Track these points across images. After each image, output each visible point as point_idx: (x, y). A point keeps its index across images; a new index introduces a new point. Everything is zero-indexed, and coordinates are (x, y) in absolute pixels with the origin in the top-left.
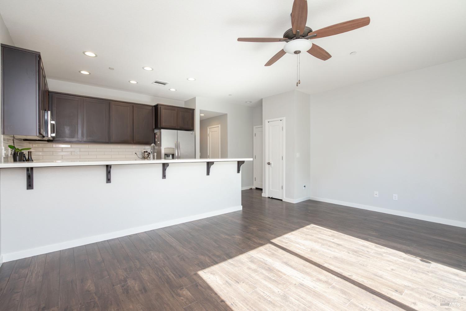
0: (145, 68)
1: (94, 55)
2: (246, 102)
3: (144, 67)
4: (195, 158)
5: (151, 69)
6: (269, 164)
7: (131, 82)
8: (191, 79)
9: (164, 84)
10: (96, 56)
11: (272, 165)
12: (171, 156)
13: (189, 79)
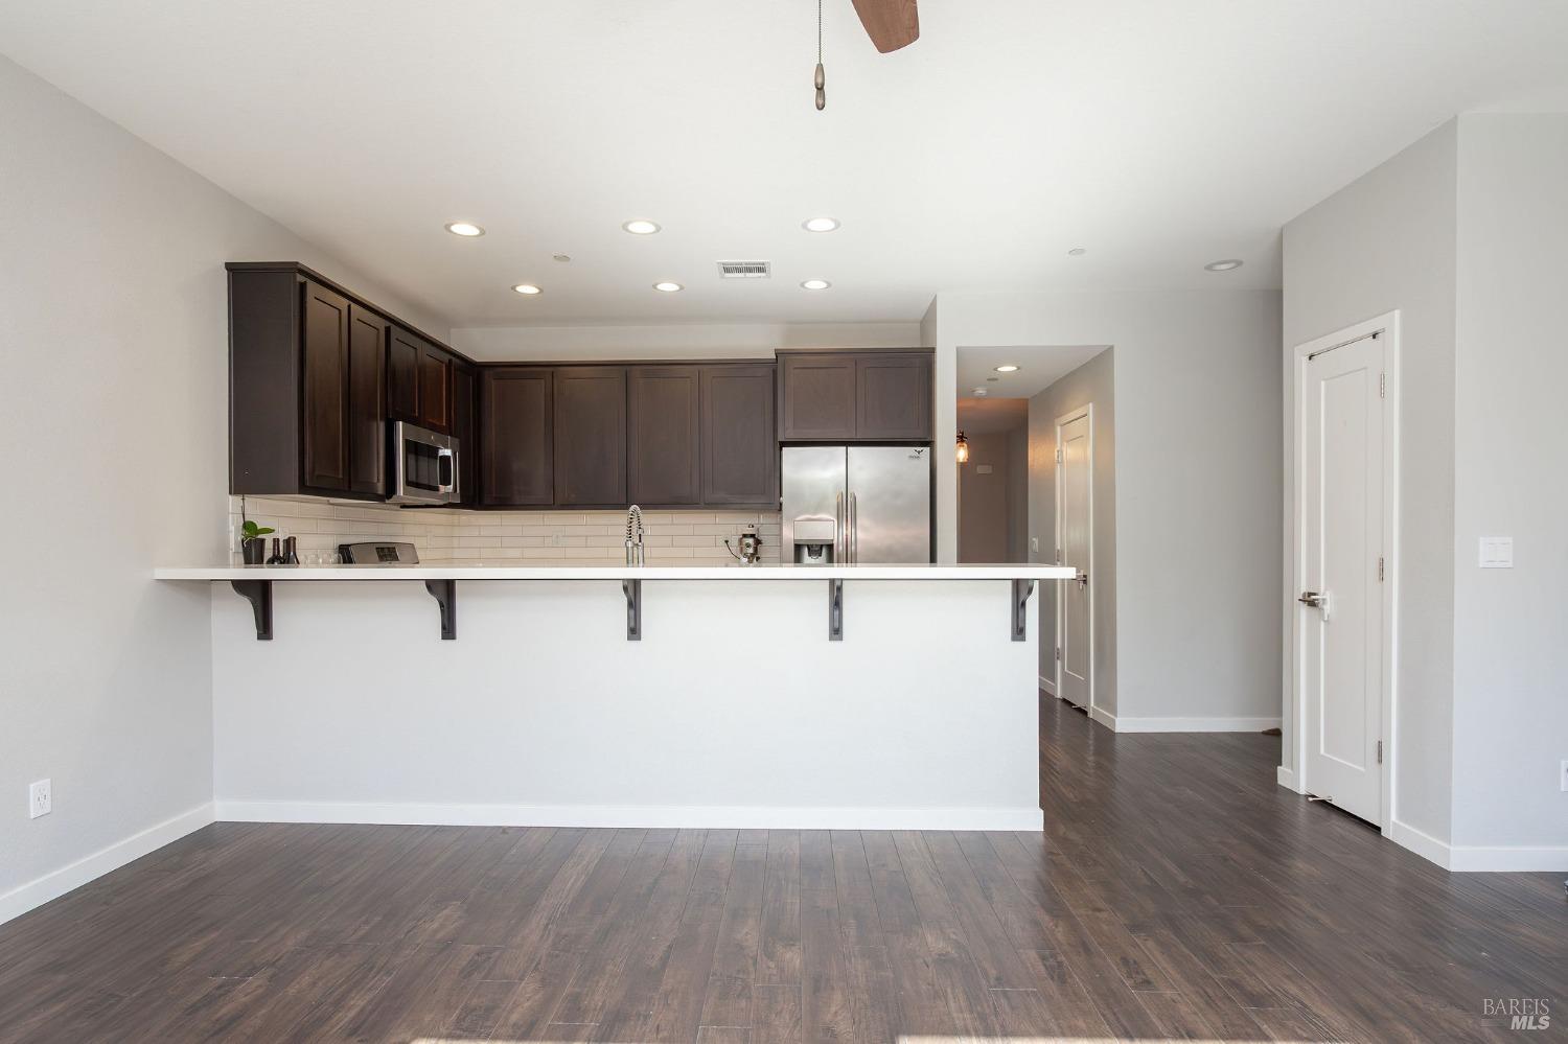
0: (631, 227)
1: (476, 232)
2: (1209, 268)
3: (628, 223)
4: (933, 560)
5: (652, 228)
6: (1310, 601)
7: (659, 287)
8: (821, 224)
9: (761, 269)
10: (483, 232)
11: (1327, 608)
12: (824, 551)
13: (810, 226)
